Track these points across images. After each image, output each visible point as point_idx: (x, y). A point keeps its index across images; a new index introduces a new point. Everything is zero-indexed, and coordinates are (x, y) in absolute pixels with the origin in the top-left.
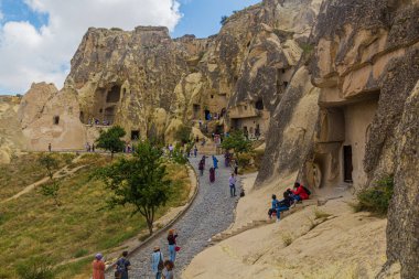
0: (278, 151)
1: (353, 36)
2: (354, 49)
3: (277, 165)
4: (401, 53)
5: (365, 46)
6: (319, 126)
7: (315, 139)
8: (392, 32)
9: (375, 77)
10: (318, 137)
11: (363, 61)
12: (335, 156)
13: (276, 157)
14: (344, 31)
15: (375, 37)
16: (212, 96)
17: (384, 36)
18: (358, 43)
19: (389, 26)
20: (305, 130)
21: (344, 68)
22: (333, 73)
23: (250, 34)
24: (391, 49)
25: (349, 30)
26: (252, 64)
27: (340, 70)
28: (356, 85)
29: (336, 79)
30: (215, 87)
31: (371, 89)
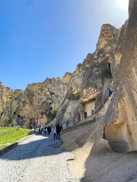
1: (91, 89)
2: (91, 91)
4: (99, 92)
5: (93, 91)
9: (95, 96)
10: (80, 110)
12: (83, 115)
14: (89, 88)
16: (22, 110)
17: (96, 90)
18: (92, 91)
19: (97, 88)
20: (70, 113)
21: (89, 94)
22: (86, 95)
23: (40, 91)
24: (97, 92)
25: (90, 88)
26: (41, 100)
27: (88, 95)
28: (91, 97)
29: (87, 96)
30: (23, 106)
31: (94, 98)
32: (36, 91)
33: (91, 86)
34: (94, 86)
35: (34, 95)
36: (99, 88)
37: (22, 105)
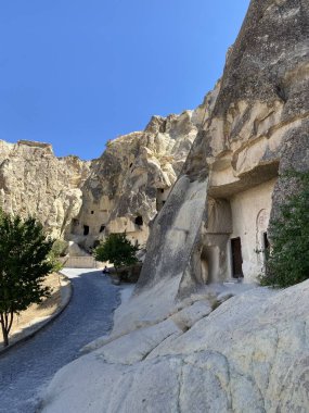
0: (160, 254)
1: (248, 112)
2: (249, 125)
3: (159, 268)
4: (298, 123)
5: (258, 122)
6: (207, 216)
7: (203, 230)
8: (288, 104)
9: (272, 149)
10: (206, 227)
11: (259, 135)
12: (223, 249)
13: (158, 260)
14: (237, 108)
15: (271, 110)
16: (92, 212)
17: (280, 108)
18: (253, 118)
19: (284, 99)
20: (187, 233)
21: (239, 144)
22: (226, 151)
23: (133, 156)
24: (286, 120)
25: (243, 106)
26: (134, 183)
27: (234, 147)
28: (251, 159)
29: (229, 158)
30: (96, 202)
31: (268, 162)
32: (125, 158)
33: (249, 92)
34: (267, 85)
35: (120, 169)
36: (298, 95)
37: (92, 198)
